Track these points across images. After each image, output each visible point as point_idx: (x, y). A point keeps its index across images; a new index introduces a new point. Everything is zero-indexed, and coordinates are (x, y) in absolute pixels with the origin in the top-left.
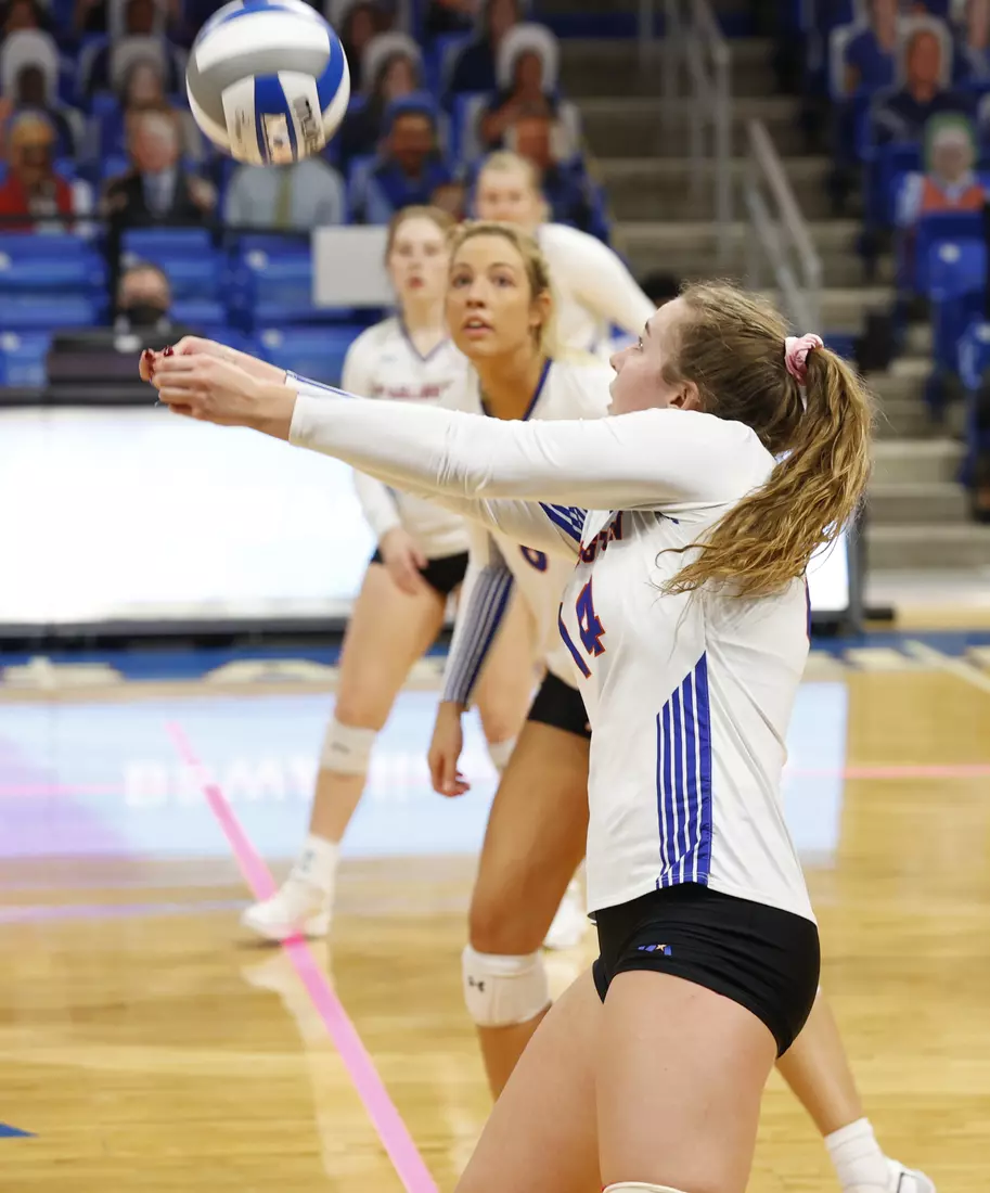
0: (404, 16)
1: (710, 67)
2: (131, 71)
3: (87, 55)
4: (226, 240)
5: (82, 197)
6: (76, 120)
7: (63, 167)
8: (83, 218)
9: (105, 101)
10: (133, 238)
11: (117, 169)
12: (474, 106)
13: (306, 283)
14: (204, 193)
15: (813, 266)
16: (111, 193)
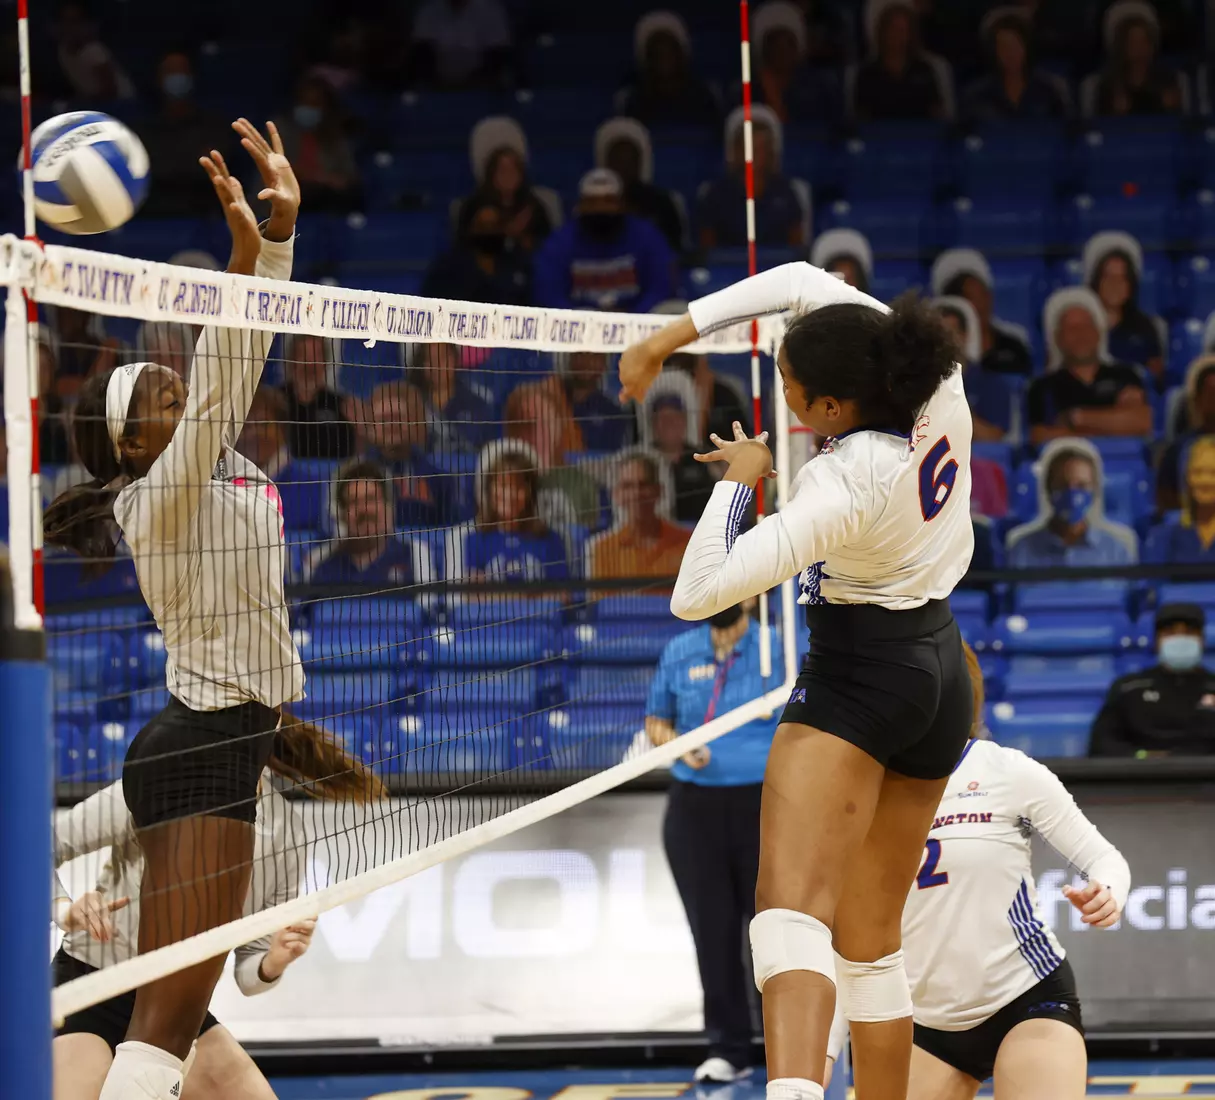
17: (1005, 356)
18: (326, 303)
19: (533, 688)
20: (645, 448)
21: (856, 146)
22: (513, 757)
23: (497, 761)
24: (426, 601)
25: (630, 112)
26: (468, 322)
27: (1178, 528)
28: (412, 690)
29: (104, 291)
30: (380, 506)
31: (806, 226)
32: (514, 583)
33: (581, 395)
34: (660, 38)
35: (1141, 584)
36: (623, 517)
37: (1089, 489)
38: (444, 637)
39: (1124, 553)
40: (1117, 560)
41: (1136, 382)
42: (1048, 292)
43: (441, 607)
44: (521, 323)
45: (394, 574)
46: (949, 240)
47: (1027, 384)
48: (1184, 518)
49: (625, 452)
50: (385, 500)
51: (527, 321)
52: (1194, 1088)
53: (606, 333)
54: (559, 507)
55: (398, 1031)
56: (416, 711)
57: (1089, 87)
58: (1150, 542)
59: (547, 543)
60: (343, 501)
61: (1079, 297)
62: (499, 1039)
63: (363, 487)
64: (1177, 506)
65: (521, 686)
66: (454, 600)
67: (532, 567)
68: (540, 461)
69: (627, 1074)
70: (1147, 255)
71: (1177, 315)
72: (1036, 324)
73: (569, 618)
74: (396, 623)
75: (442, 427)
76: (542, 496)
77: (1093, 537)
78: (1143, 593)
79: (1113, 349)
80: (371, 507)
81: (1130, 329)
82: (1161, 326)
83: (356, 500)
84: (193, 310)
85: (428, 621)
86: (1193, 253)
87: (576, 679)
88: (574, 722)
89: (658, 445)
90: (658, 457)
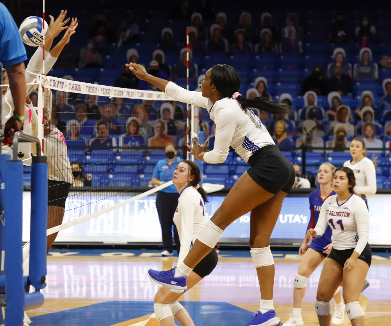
18: (102, 89)
19: (137, 169)
20: (162, 119)
21: (207, 57)
22: (132, 184)
23: (129, 185)
24: (115, 150)
25: (160, 48)
26: (130, 93)
28: (111, 169)
29: (58, 85)
30: (106, 130)
31: (197, 73)
32: (133, 147)
33: (148, 108)
34: (167, 33)
36: (157, 134)
38: (118, 158)
43: (118, 152)
44: (141, 93)
45: (108, 145)
48: (275, 138)
49: (157, 120)
50: (107, 129)
51: (142, 93)
53: (158, 96)
54: (143, 131)
55: (107, 241)
56: (112, 174)
57: (257, 46)
59: (141, 139)
60: (98, 129)
61: (254, 90)
62: (129, 243)
63: (102, 126)
65: (134, 169)
66: (121, 150)
67: (137, 144)
68: (140, 121)
69: (154, 251)
70: (268, 82)
71: (274, 94)
73: (144, 155)
74: (109, 155)
75: (119, 114)
76: (140, 129)
80: (104, 130)
83: (101, 129)
84: (75, 90)
85: (115, 155)
86: (278, 82)
87: (146, 168)
88: (145, 176)
89: (164, 119)
90: (164, 121)
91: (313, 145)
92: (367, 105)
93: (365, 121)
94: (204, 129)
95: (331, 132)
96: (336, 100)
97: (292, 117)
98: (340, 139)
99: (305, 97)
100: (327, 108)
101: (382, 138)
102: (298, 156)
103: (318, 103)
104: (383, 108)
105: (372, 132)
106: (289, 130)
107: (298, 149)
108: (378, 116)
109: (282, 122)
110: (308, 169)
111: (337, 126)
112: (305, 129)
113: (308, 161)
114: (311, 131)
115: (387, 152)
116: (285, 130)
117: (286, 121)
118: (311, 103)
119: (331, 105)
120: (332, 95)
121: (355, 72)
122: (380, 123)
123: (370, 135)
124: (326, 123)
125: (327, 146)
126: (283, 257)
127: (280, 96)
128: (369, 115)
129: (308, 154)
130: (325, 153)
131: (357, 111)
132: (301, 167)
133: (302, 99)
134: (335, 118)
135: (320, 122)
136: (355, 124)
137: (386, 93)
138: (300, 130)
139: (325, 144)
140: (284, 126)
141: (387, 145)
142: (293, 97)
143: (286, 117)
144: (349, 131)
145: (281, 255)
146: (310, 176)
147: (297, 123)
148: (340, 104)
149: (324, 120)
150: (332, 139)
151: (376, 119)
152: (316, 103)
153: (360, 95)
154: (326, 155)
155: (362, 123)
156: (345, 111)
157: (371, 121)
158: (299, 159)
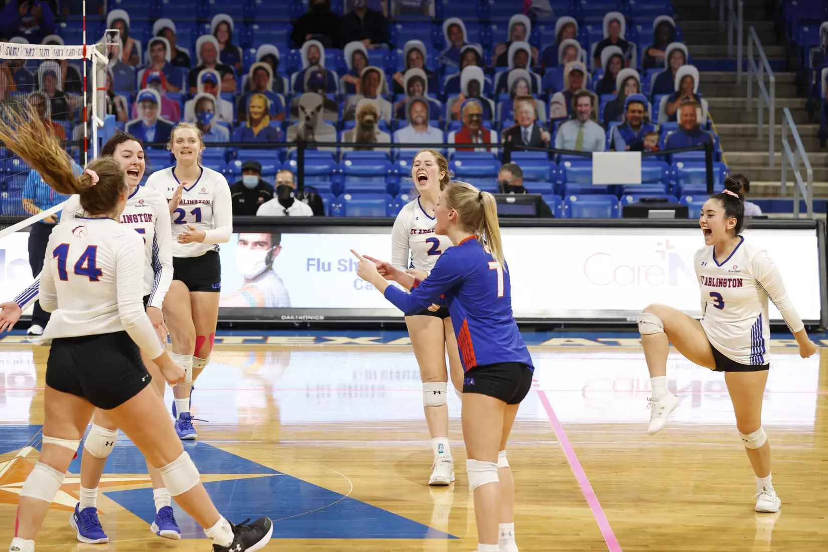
0: (634, 60)
1: (767, 84)
2: (516, 83)
3: (498, 76)
4: (555, 155)
5: (494, 137)
6: (492, 103)
7: (486, 124)
8: (494, 145)
9: (504, 96)
10: (514, 154)
11: (509, 125)
12: (664, 99)
13: (590, 174)
14: (546, 135)
15: (810, 171)
16: (507, 135)
17: (180, 60)
20: (40, 91)
27: (245, 128)
31: (105, 7)
35: (231, 149)
37: (212, 112)
39: (224, 137)
40: (222, 141)
41: (231, 72)
42: (198, 36)
46: (160, 15)
47: (189, 71)
48: (248, 125)
49: (33, 92)
52: (246, 341)
53: (27, 52)
58: (234, 133)
61: (210, 38)
64: (245, 120)
71: (246, 46)
72: (193, 48)
73: (10, 157)
77: (212, 131)
78: (232, 152)
79: (221, 59)
81: (229, 51)
82: (240, 50)
86: (254, 23)
87: (12, 179)
88: (10, 196)
89: (45, 90)
90: (46, 95)
91: (318, 138)
92: (414, 67)
93: (411, 94)
94: (119, 109)
95: (350, 115)
96: (358, 56)
97: (279, 87)
98: (367, 127)
99: (303, 51)
100: (342, 71)
101: (441, 126)
102: (291, 158)
103: (327, 61)
104: (443, 71)
105: (423, 114)
106: (273, 111)
107: (290, 145)
108: (434, 86)
109: (260, 97)
110: (307, 182)
111: (360, 103)
112: (303, 109)
113: (308, 168)
114: (313, 113)
115: (451, 151)
116: (266, 111)
117: (268, 94)
118: (314, 62)
119: (349, 65)
120: (351, 47)
121: (393, 5)
122: (439, 98)
123: (420, 120)
124: (341, 98)
125: (343, 140)
126: (264, 341)
127: (257, 48)
128: (419, 83)
129: (307, 154)
130: (339, 153)
131: (397, 76)
132: (296, 178)
133: (298, 55)
134: (358, 89)
135: (330, 97)
136: (392, 99)
137: (449, 44)
138: (294, 111)
139: (339, 138)
140: (266, 103)
141: (451, 138)
142: (280, 51)
143: (269, 86)
144: (382, 112)
145: (260, 338)
146: (313, 195)
147: (289, 98)
148: (367, 65)
149: (337, 92)
150: (351, 128)
151: (430, 92)
152: (322, 62)
153: (402, 48)
154: (341, 156)
155: (406, 98)
156: (375, 75)
157: (422, 94)
158: (293, 163)
